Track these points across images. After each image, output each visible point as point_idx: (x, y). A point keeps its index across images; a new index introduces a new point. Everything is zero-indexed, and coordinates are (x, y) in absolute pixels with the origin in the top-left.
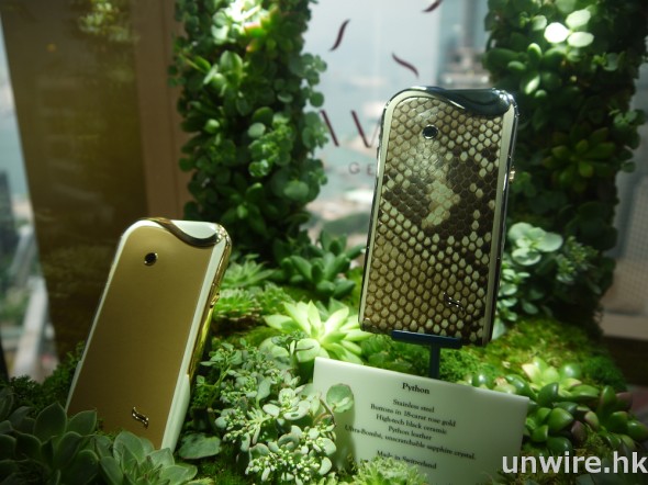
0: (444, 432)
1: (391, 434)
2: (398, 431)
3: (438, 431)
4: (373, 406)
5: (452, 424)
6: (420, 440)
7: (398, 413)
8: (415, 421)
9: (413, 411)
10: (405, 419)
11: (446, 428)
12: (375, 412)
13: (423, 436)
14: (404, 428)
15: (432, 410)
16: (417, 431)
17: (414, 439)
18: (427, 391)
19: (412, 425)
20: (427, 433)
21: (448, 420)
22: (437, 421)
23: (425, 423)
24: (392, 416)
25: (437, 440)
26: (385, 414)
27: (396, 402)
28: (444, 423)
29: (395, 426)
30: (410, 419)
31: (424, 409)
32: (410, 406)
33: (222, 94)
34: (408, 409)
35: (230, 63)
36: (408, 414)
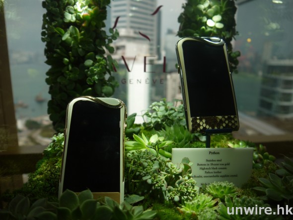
0: (225, 168)
1: (206, 175)
2: (209, 172)
3: (224, 168)
4: (198, 165)
5: (228, 164)
6: (217, 174)
7: (208, 165)
8: (215, 167)
9: (214, 163)
10: (211, 167)
11: (227, 166)
12: (199, 167)
13: (218, 172)
14: (211, 171)
15: (221, 161)
16: (216, 171)
17: (215, 174)
18: (218, 153)
19: (213, 168)
20: (220, 171)
21: (226, 163)
22: (223, 165)
23: (218, 167)
24: (206, 167)
25: (224, 172)
26: (203, 167)
27: (207, 161)
28: (226, 165)
29: (207, 171)
30: (213, 166)
31: (218, 161)
32: (213, 161)
33: (72, 45)
34: (211, 162)
35: (74, 31)
36: (212, 164)
